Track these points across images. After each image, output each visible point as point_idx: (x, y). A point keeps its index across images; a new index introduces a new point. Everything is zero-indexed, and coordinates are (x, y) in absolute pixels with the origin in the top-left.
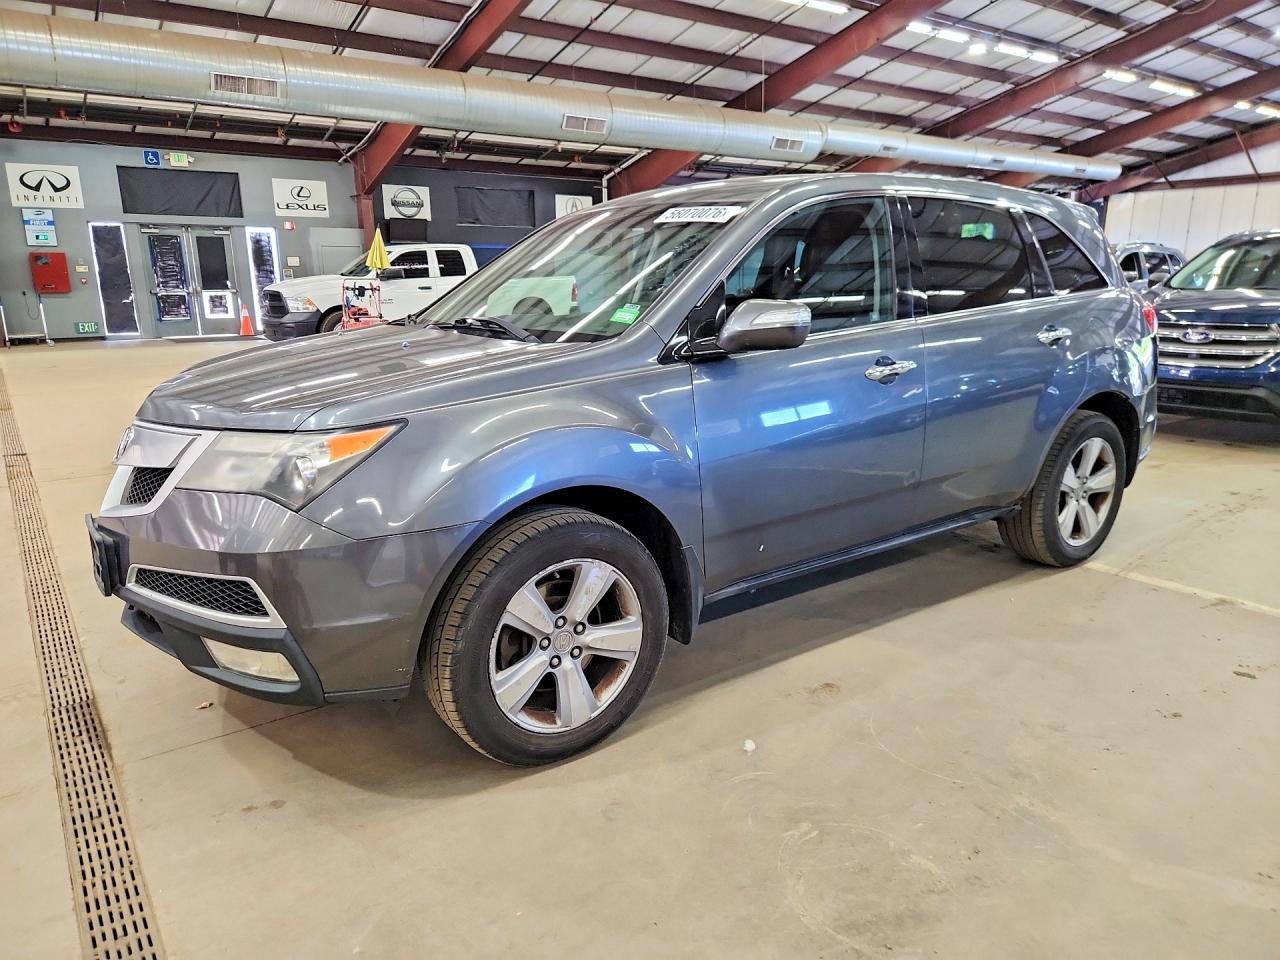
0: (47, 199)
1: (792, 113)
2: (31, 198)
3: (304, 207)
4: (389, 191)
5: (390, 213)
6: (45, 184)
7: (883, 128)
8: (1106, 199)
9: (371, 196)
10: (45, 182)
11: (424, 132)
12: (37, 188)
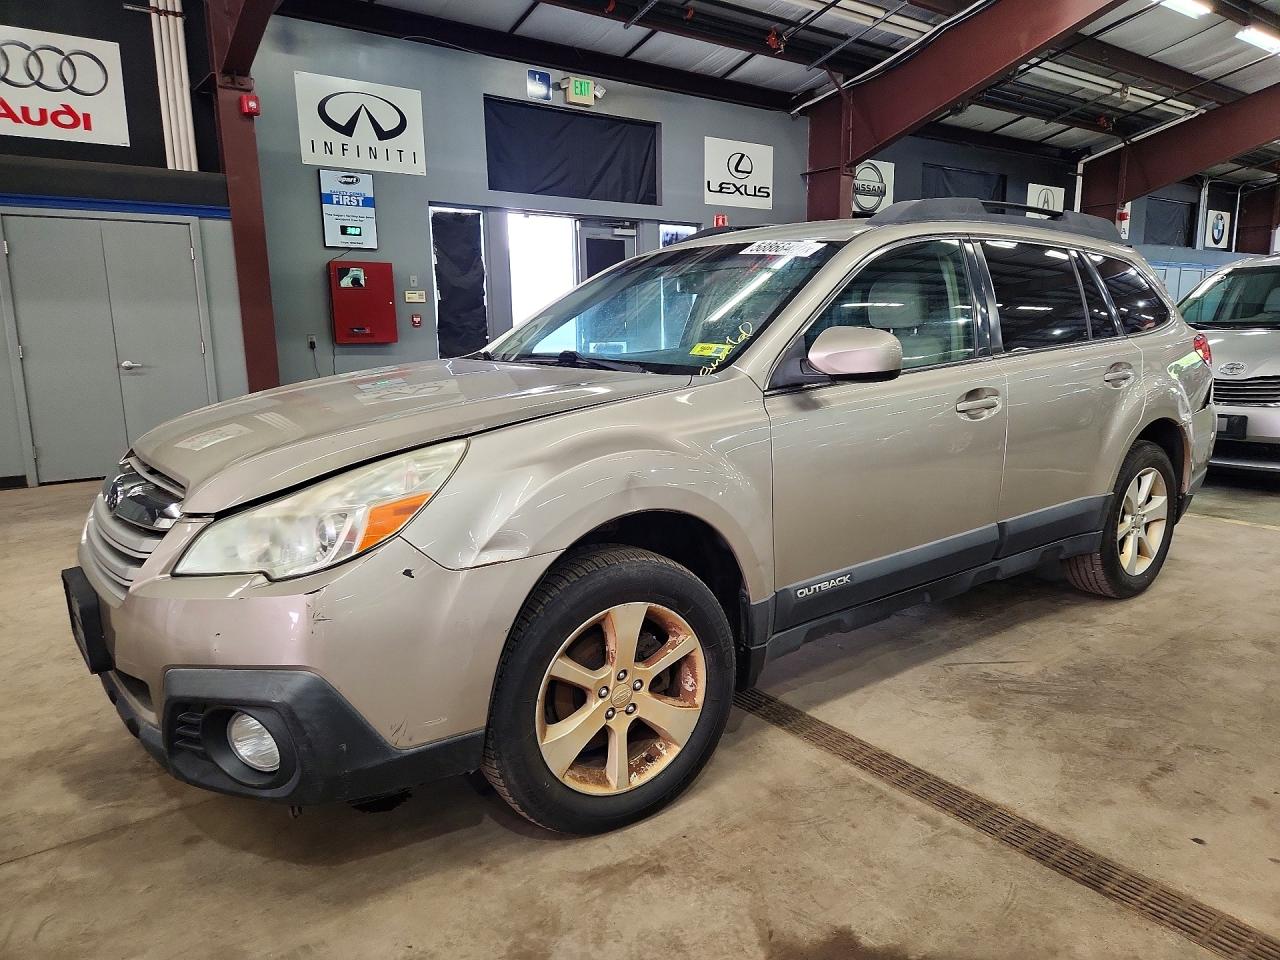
0: (365, 152)
2: (337, 149)
3: (742, 189)
6: (363, 122)
10: (363, 117)
12: (348, 129)
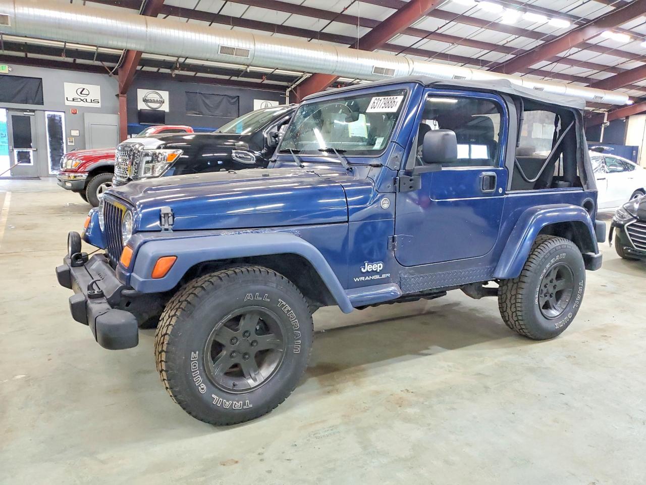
1: (397, 53)
3: (85, 100)
4: (142, 93)
5: (141, 106)
7: (462, 66)
8: (627, 118)
9: (126, 95)
11: (144, 56)
